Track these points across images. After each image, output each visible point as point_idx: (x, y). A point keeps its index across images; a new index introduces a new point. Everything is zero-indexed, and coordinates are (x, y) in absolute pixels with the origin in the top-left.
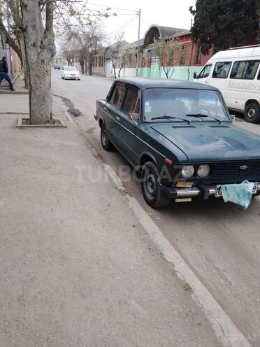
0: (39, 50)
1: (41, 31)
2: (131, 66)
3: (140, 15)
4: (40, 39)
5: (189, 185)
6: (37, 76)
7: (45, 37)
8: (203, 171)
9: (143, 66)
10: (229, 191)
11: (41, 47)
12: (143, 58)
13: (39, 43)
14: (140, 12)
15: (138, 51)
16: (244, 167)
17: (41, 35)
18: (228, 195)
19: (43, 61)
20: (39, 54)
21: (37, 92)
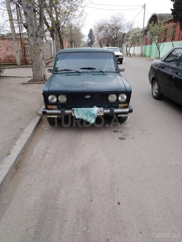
0: (35, 38)
1: (36, 27)
2: (138, 45)
3: (145, 8)
4: (35, 31)
5: (55, 107)
6: (34, 53)
7: (39, 30)
8: (63, 99)
9: (146, 44)
10: (79, 112)
11: (36, 36)
12: (147, 38)
13: (35, 34)
14: (145, 6)
15: (142, 34)
16: (88, 97)
17: (36, 29)
18: (79, 114)
19: (38, 44)
20: (35, 40)
21: (35, 62)
